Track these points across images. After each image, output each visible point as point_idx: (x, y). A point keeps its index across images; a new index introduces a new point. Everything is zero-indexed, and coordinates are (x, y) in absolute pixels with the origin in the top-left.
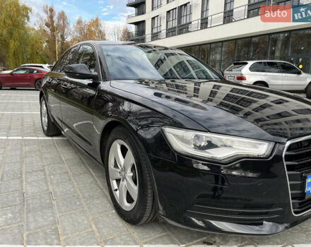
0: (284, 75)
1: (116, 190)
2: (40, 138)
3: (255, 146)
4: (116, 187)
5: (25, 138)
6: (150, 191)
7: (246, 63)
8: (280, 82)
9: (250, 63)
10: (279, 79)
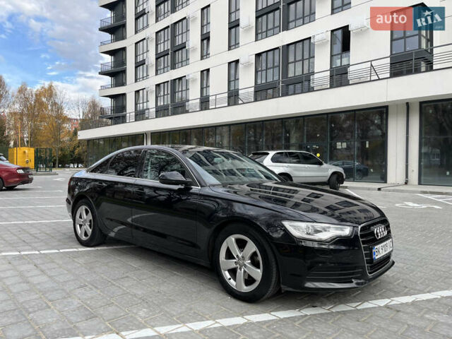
0: (306, 166)
1: (230, 279)
2: (80, 250)
3: (342, 230)
4: (229, 276)
5: (61, 251)
6: (274, 269)
7: (268, 154)
8: (303, 174)
9: (272, 153)
10: (302, 171)
